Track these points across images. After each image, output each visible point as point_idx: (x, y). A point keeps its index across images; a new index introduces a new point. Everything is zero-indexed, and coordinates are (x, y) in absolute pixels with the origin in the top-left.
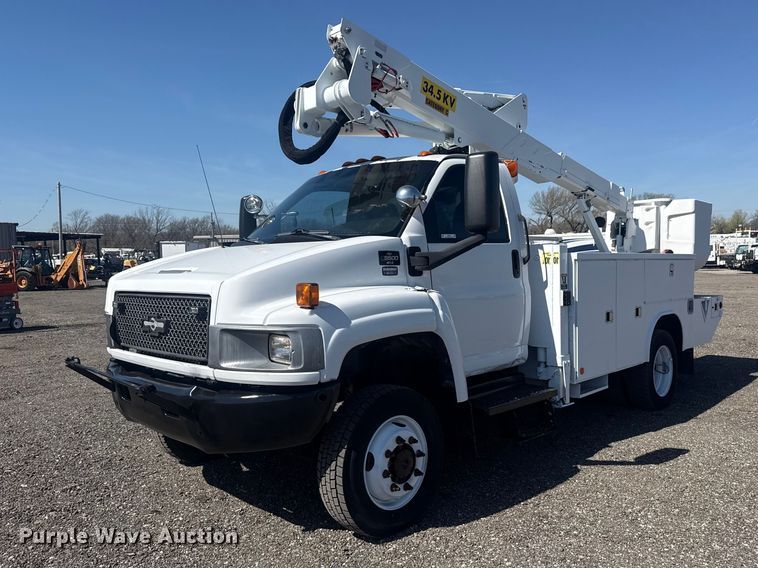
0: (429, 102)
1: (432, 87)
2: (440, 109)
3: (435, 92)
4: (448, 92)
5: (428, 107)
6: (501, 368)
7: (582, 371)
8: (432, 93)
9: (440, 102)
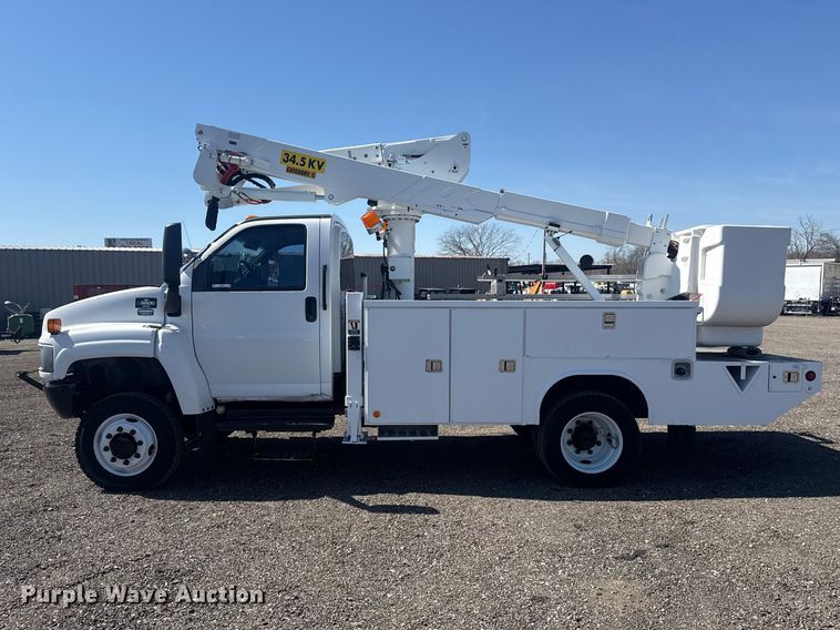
0: (290, 170)
1: (294, 157)
2: (305, 173)
3: (298, 160)
4: (313, 157)
5: (291, 175)
6: (292, 400)
7: (377, 414)
8: (294, 162)
9: (306, 168)
